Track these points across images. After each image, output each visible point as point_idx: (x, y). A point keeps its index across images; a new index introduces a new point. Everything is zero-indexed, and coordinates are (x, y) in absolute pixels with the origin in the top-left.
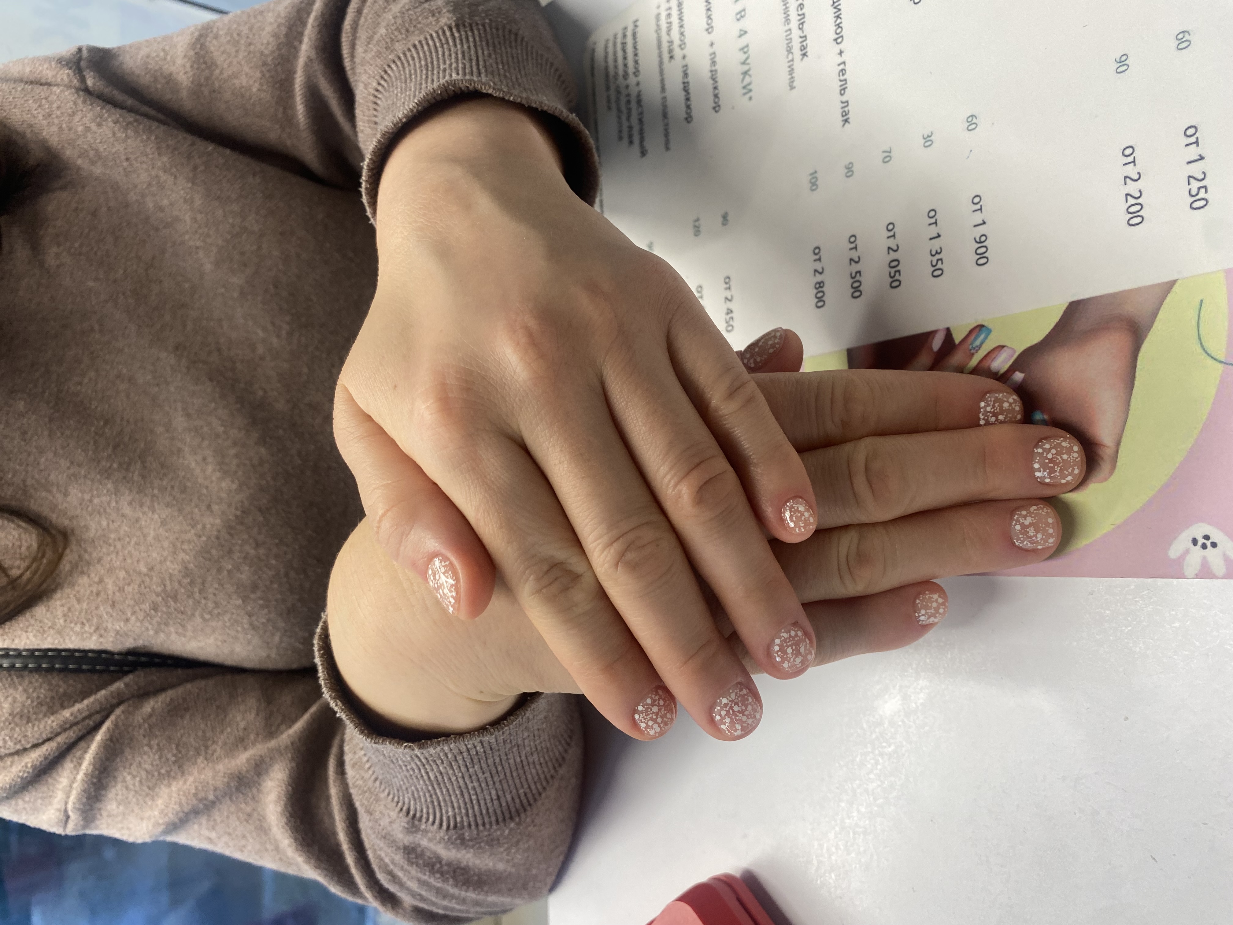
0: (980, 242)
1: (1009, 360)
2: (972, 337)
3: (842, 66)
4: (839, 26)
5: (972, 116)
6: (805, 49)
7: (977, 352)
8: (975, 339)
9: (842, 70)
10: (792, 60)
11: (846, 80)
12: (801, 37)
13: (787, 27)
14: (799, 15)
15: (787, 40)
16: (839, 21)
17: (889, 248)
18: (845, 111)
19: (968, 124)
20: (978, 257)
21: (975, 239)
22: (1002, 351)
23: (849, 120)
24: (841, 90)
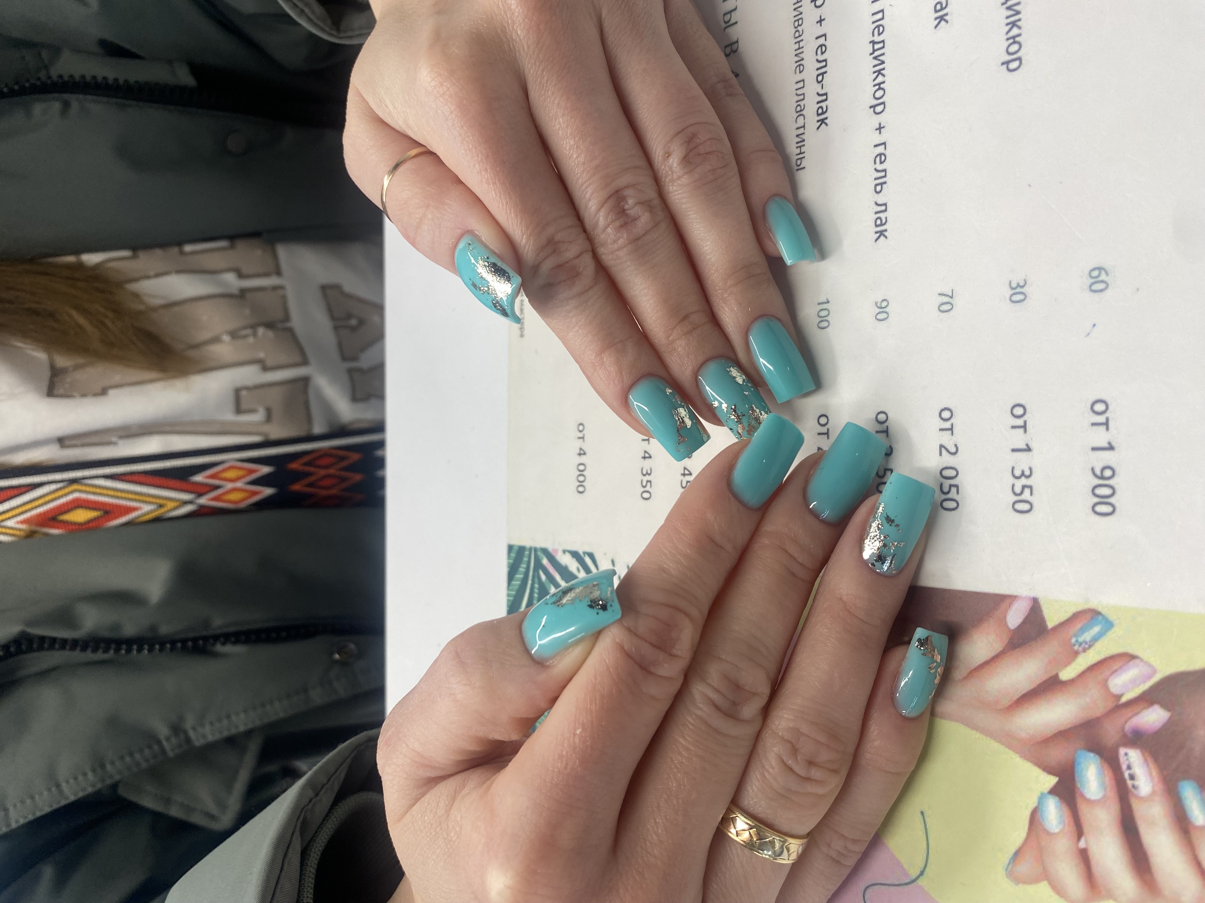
0: (1102, 478)
1: (1144, 682)
2: (1079, 626)
3: (881, 149)
4: (879, 86)
5: (1100, 269)
6: (823, 113)
7: (1084, 650)
8: (1083, 630)
9: (880, 155)
10: (804, 127)
11: (885, 171)
12: (818, 94)
13: (799, 77)
14: (818, 61)
15: (797, 95)
16: (880, 79)
17: (941, 446)
18: (880, 218)
19: (1093, 281)
20: (1096, 500)
21: (1093, 469)
22: (1132, 663)
23: (886, 233)
24: (876, 185)
